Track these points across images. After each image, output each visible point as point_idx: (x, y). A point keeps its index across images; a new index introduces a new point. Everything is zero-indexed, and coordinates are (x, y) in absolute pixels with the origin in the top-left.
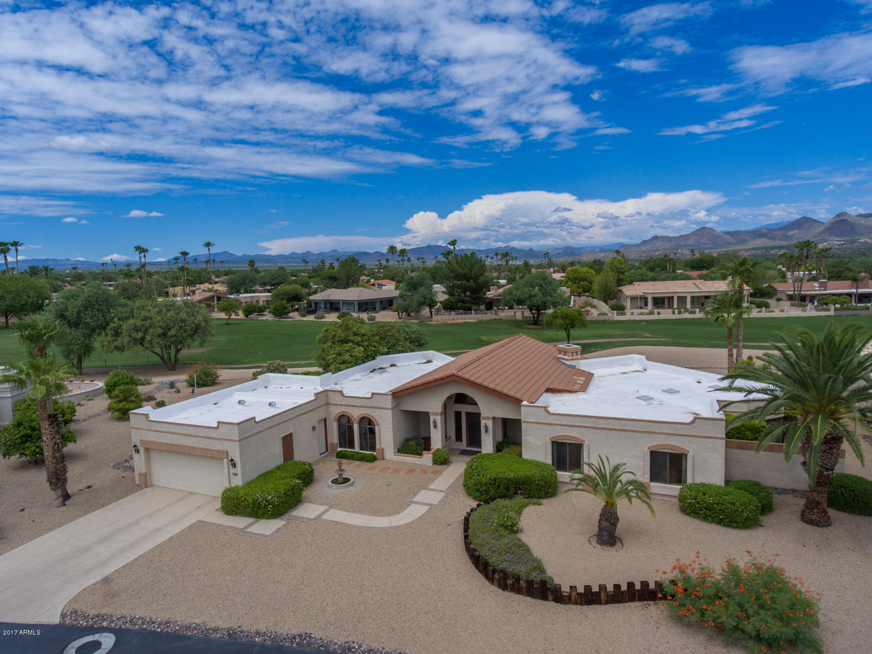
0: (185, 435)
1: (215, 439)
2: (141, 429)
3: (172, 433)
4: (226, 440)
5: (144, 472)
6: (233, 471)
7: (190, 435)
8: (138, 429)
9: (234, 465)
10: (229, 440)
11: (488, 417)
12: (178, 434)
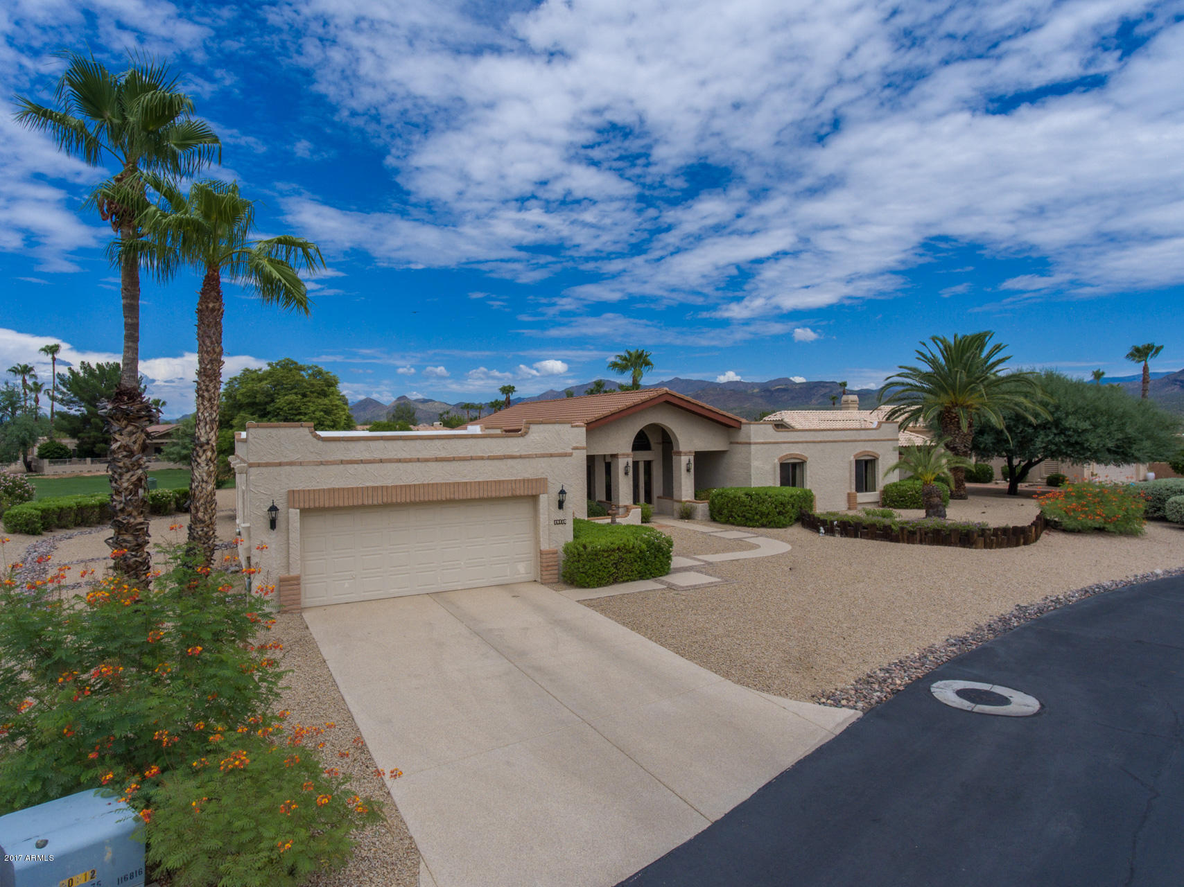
0: (437, 460)
1: (521, 457)
2: (291, 464)
3: (399, 461)
4: (543, 456)
5: (294, 573)
6: (560, 515)
7: (454, 459)
8: (280, 464)
9: (561, 505)
10: (551, 455)
11: (690, 452)
12: (418, 460)
